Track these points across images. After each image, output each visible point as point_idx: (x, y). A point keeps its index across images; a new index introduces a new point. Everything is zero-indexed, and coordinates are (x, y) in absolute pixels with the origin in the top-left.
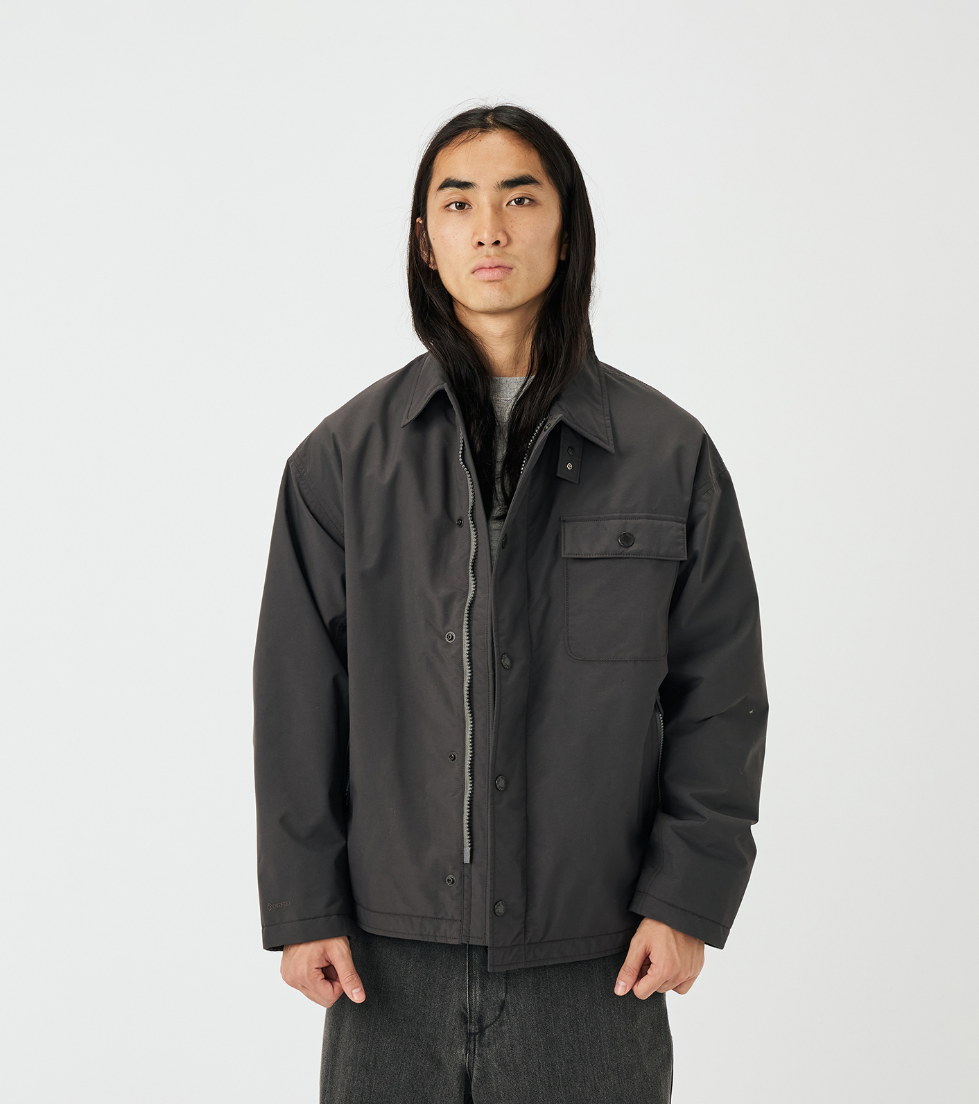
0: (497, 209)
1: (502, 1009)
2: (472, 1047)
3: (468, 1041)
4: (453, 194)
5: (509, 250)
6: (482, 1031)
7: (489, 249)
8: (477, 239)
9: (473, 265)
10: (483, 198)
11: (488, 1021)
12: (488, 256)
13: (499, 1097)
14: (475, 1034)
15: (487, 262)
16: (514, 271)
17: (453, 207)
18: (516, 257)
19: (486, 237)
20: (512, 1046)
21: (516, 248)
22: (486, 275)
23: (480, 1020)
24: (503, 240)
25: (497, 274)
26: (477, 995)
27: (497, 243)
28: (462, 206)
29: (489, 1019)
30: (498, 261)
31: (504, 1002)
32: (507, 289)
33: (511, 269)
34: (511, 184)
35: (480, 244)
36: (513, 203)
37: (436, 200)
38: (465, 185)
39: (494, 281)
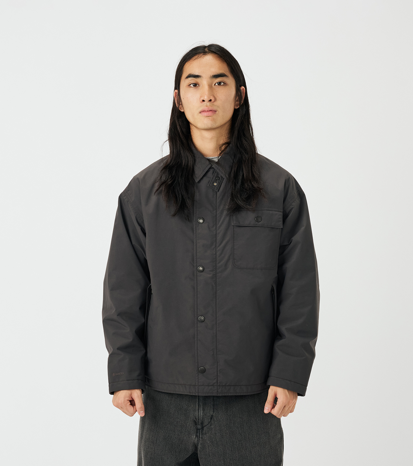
0: (210, 86)
1: (211, 419)
2: (198, 434)
3: (197, 432)
4: (192, 80)
5: (215, 103)
6: (203, 428)
7: (206, 103)
8: (202, 99)
9: (200, 109)
10: (204, 82)
11: (205, 424)
12: (207, 106)
13: (210, 456)
14: (200, 429)
15: (206, 109)
16: (217, 112)
17: (192, 85)
18: (218, 107)
19: (206, 98)
20: (215, 434)
21: (218, 103)
22: (205, 114)
23: (202, 423)
24: (213, 100)
25: (210, 113)
26: (201, 413)
27: (210, 100)
28: (195, 85)
29: (206, 422)
30: (210, 108)
31: (212, 416)
32: (214, 120)
33: (216, 111)
34: (216, 76)
35: (203, 101)
36: (217, 84)
37: (184, 83)
38: (197, 76)
39: (209, 116)
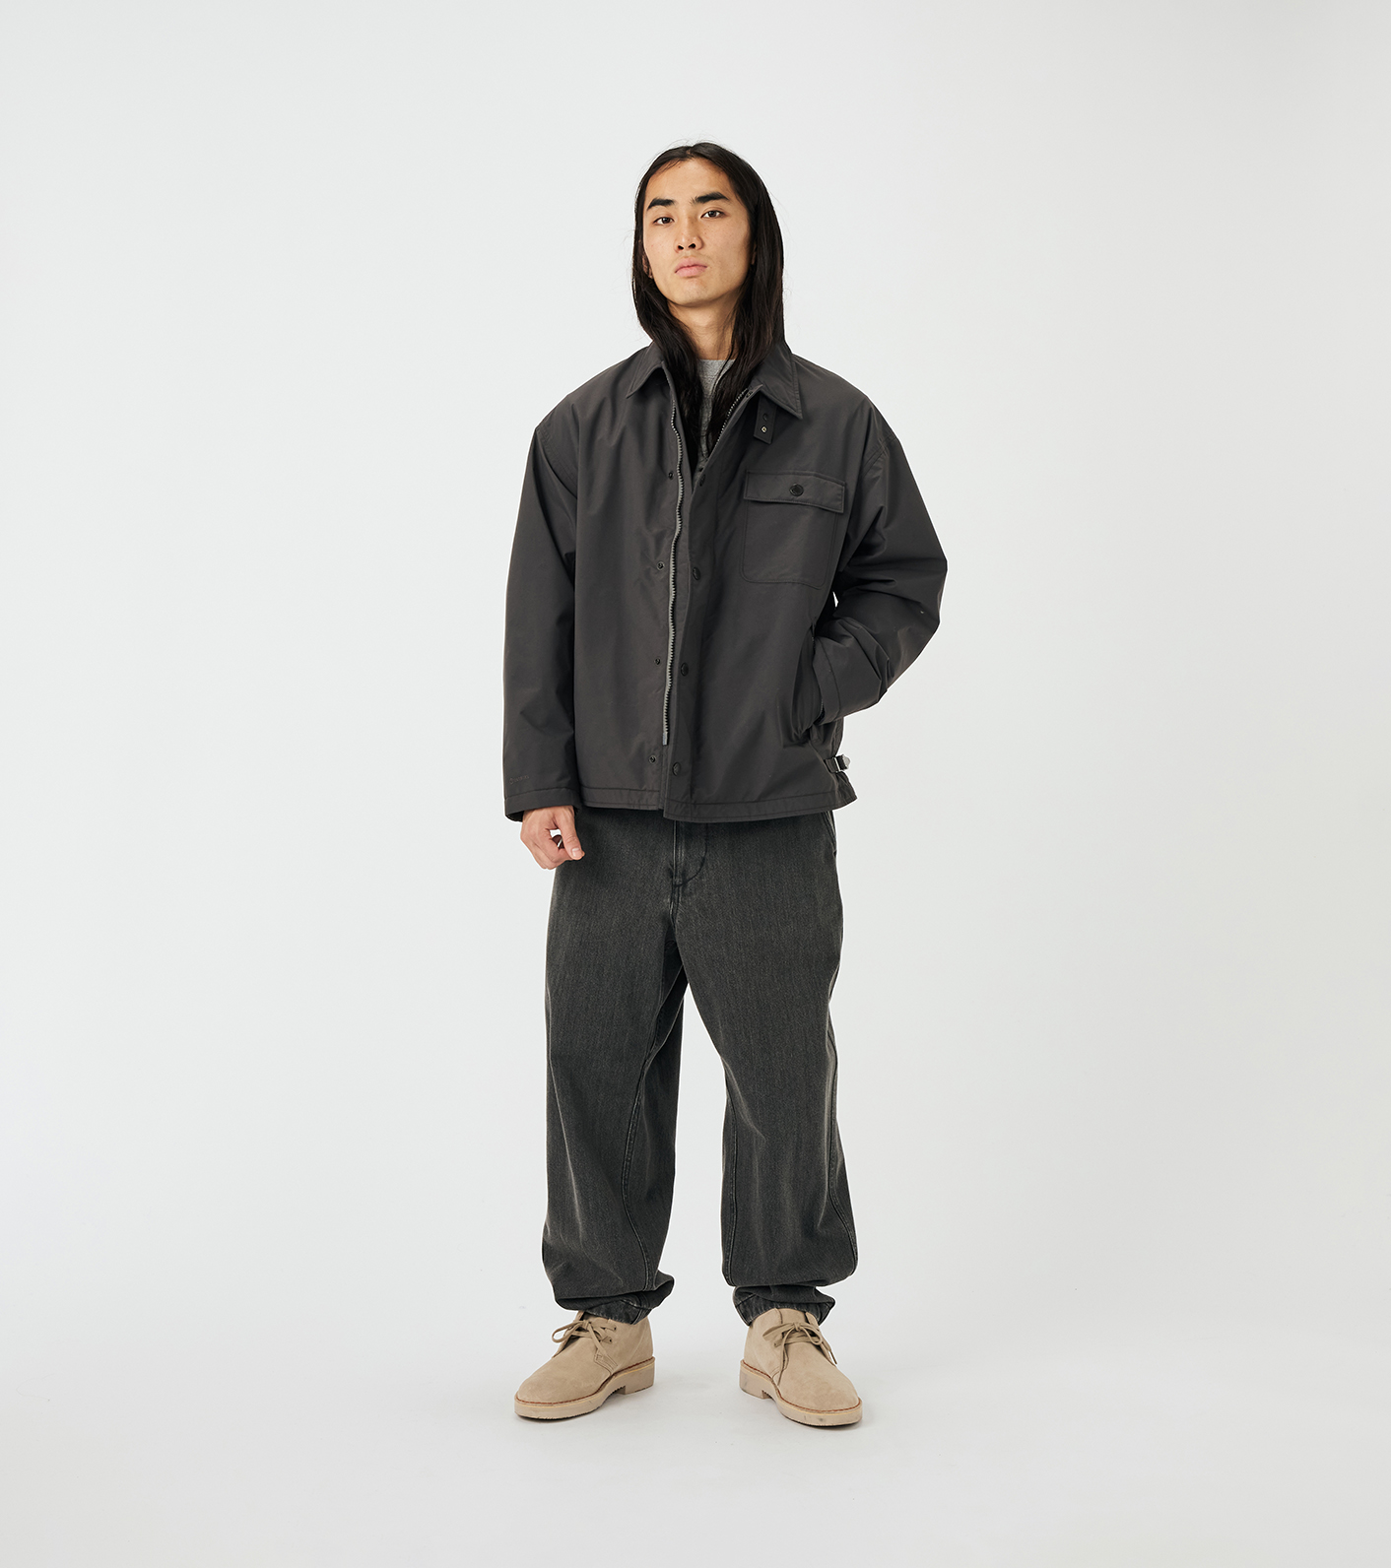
0: (693, 220)
1: (702, 865)
2: (676, 896)
3: (673, 892)
4: (661, 211)
5: (702, 251)
6: (684, 884)
7: (688, 252)
8: (677, 244)
9: (675, 265)
10: (682, 211)
11: (690, 875)
12: (686, 257)
13: (698, 939)
14: (679, 886)
15: (685, 262)
16: (708, 268)
17: (660, 221)
18: (709, 258)
19: (684, 243)
20: (710, 894)
21: (709, 250)
22: (686, 272)
23: (684, 874)
24: (698, 245)
25: (693, 271)
26: (682, 854)
27: (693, 246)
28: (667, 220)
29: (692, 871)
30: (694, 260)
31: (704, 859)
32: (703, 284)
33: (705, 267)
34: (704, 199)
35: (680, 248)
36: (707, 215)
37: (649, 216)
38: (667, 203)
39: (692, 277)
